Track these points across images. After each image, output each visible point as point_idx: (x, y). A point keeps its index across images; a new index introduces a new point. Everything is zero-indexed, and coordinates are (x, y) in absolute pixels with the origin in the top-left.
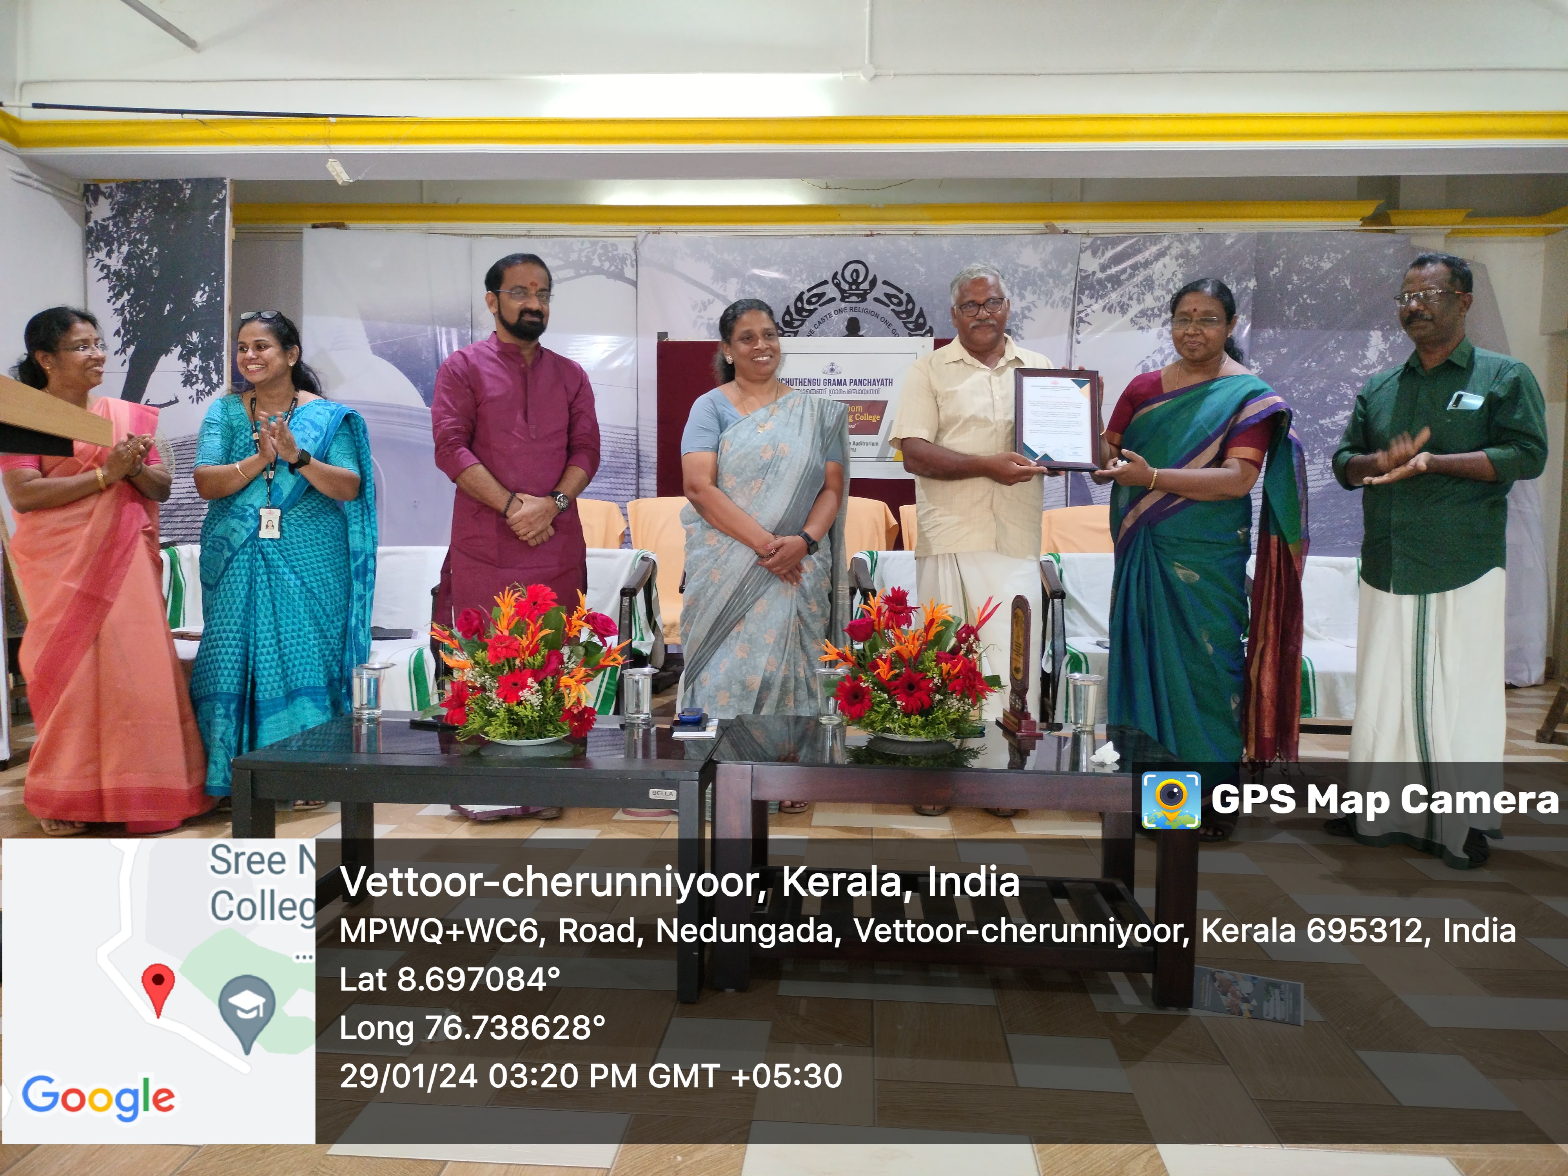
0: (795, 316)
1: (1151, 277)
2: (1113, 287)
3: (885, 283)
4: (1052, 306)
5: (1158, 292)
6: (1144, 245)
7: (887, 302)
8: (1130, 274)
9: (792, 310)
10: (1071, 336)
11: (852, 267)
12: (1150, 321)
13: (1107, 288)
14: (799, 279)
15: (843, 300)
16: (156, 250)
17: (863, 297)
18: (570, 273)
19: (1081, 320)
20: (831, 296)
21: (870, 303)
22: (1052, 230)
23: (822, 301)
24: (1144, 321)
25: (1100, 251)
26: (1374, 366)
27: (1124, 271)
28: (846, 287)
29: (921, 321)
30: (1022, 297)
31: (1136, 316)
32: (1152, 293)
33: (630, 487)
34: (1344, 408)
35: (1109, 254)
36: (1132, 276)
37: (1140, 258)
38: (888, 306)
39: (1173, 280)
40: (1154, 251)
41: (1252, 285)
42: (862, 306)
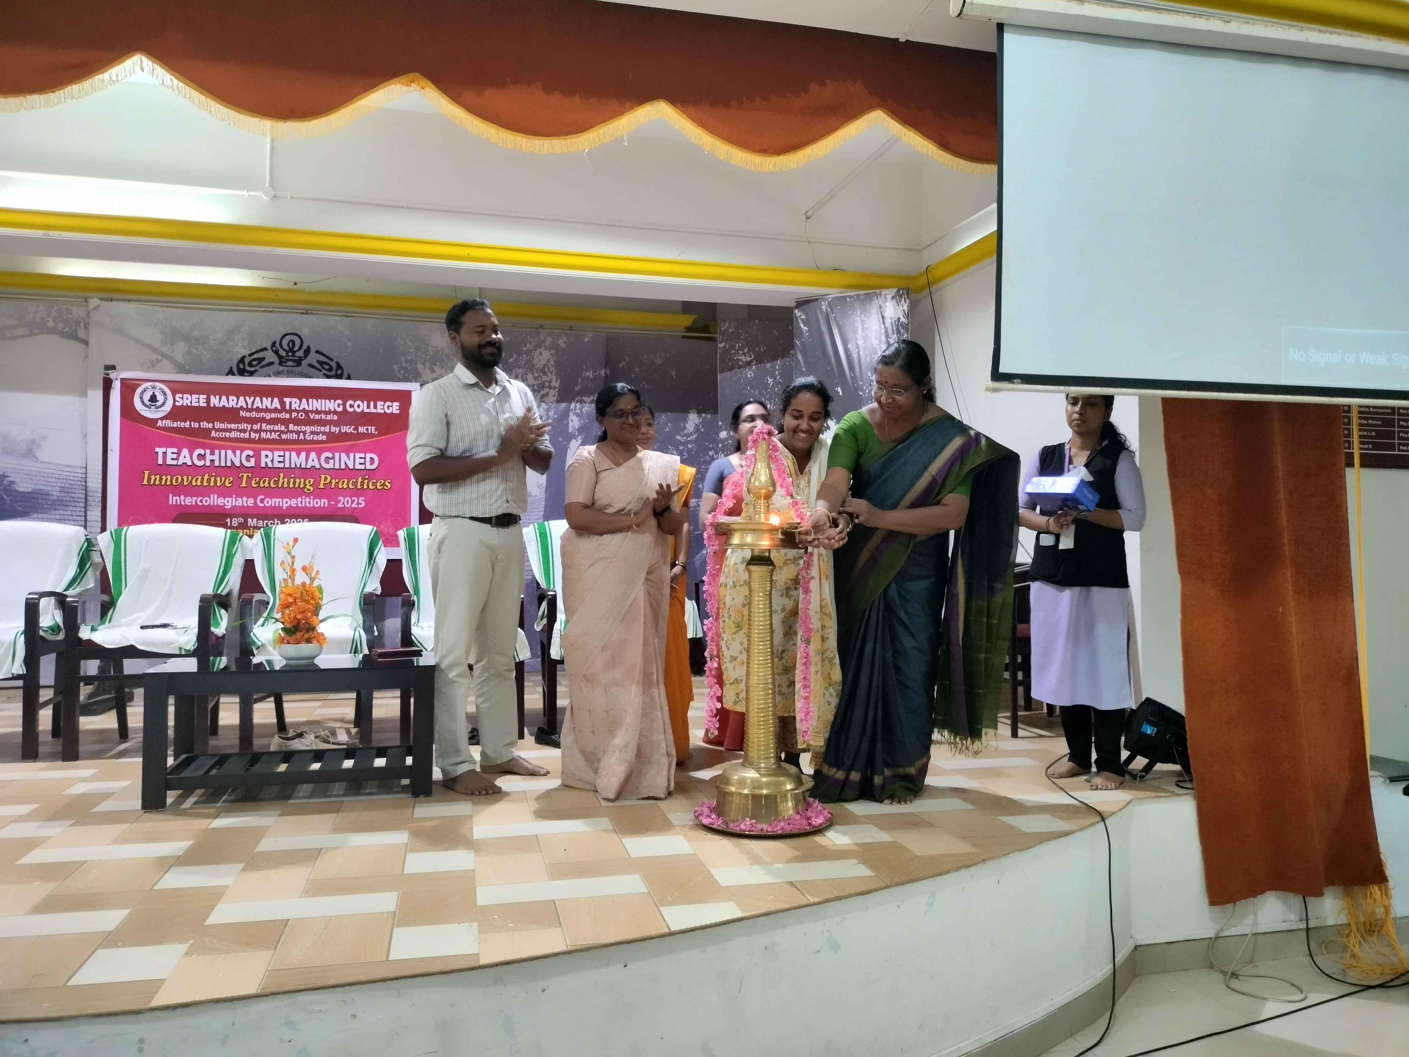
1: (531, 362)
3: (317, 352)
6: (526, 337)
7: (320, 367)
8: (516, 358)
9: (235, 369)
11: (288, 338)
14: (240, 345)
15: (281, 364)
17: (298, 362)
18: (25, 331)
20: (271, 360)
21: (304, 367)
23: (262, 364)
32: (533, 374)
37: (523, 347)
38: (320, 371)
39: (547, 365)
40: (533, 343)
41: (605, 373)
42: (297, 369)
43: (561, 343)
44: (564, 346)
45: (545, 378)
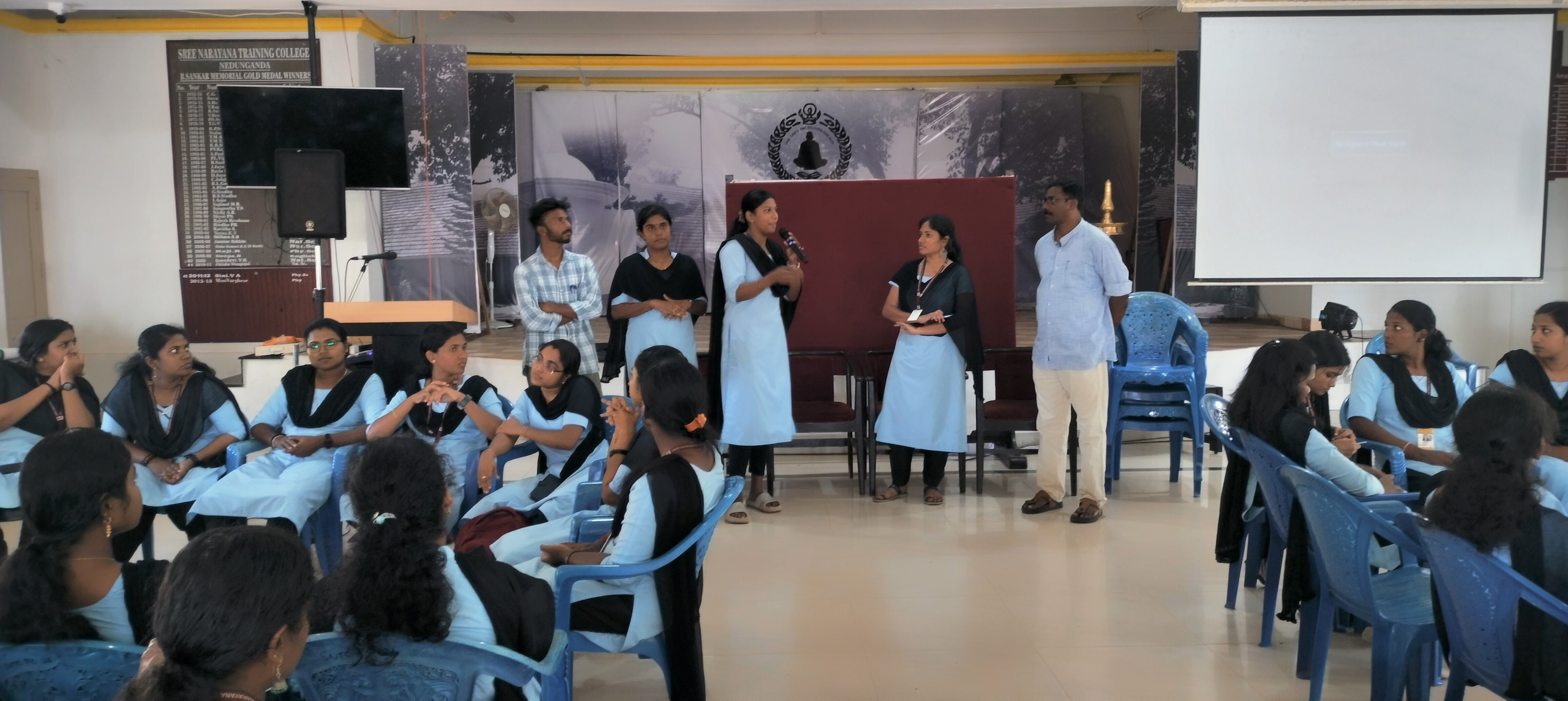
0: (780, 131)
1: (953, 112)
2: (936, 117)
3: (825, 114)
4: (907, 126)
5: (957, 120)
6: (950, 96)
9: (779, 128)
10: (916, 141)
11: (808, 107)
12: (953, 134)
13: (933, 117)
14: (781, 113)
15: (804, 123)
16: (476, 107)
17: (814, 121)
18: (667, 111)
19: (921, 133)
20: (798, 121)
21: (817, 125)
22: (905, 89)
23: (793, 124)
24: (950, 134)
25: (929, 99)
26: (1061, 154)
27: (940, 109)
28: (806, 117)
29: (843, 133)
30: (892, 122)
31: (946, 131)
32: (954, 120)
33: (699, 219)
34: (1046, 175)
35: (934, 101)
36: (944, 112)
37: (948, 103)
38: (827, 126)
39: (963, 114)
40: (955, 100)
41: (1002, 115)
42: (814, 126)
44: (975, 100)
45: (962, 123)
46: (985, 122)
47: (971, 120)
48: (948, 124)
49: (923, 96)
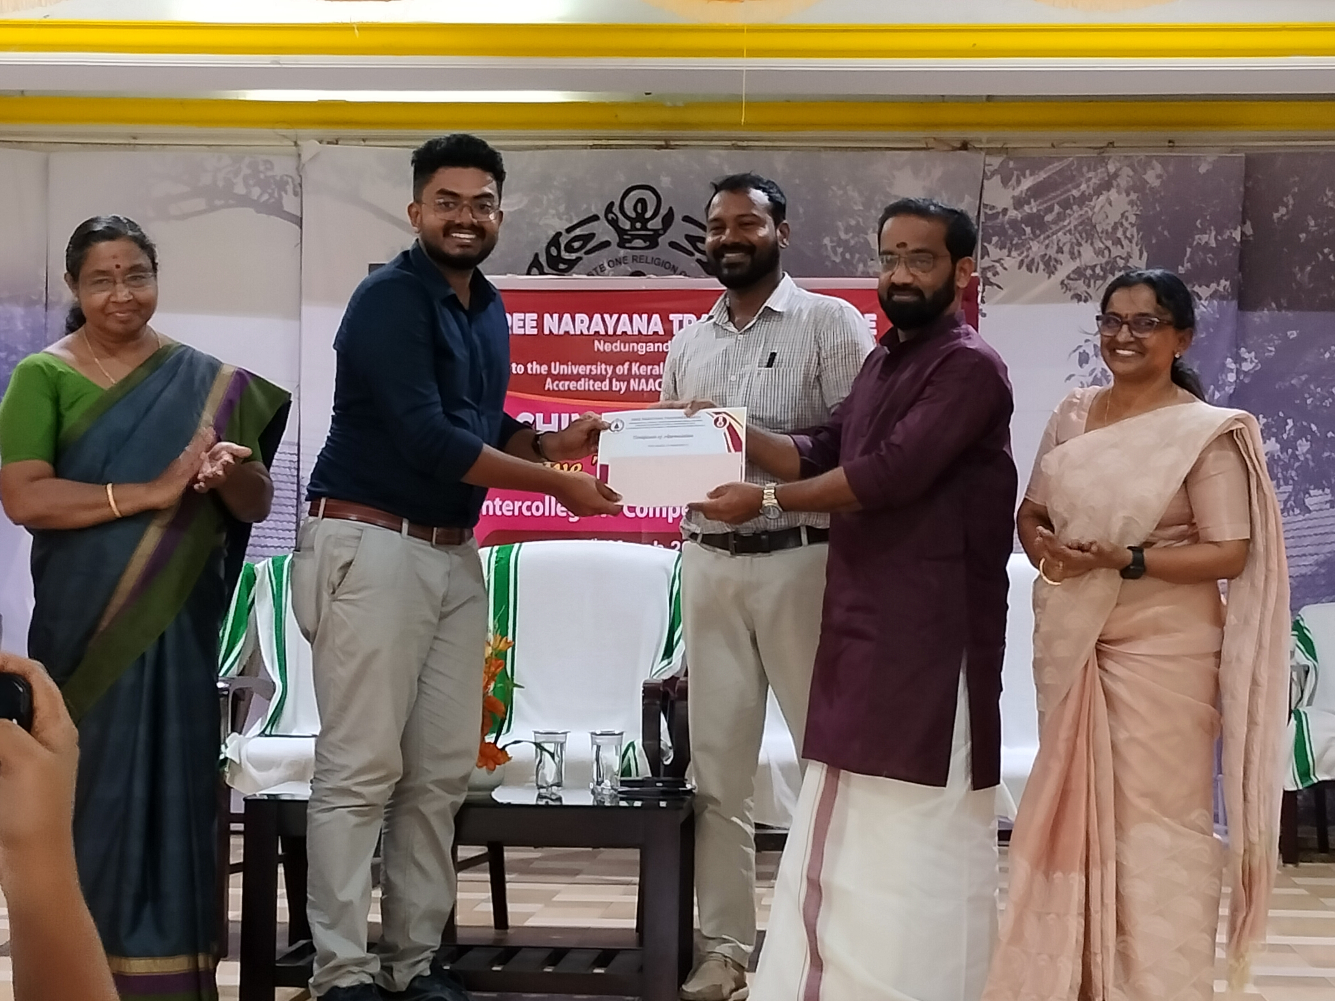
1: (1090, 219)
2: (1033, 232)
3: (687, 219)
5: (1103, 244)
6: (1079, 169)
7: (691, 249)
8: (1058, 214)
9: (543, 259)
11: (635, 195)
12: (1089, 286)
13: (1025, 234)
14: (553, 212)
15: (621, 245)
17: (652, 241)
18: (201, 204)
19: (987, 282)
20: (604, 239)
21: (663, 250)
22: (940, 146)
23: (589, 246)
24: (1080, 286)
25: (1014, 178)
27: (1050, 209)
28: (627, 225)
31: (1068, 277)
32: (1092, 244)
35: (1027, 183)
36: (1060, 217)
37: (1072, 190)
38: (692, 254)
39: (1122, 225)
40: (1093, 180)
41: (1243, 234)
42: (649, 253)
43: (1152, 177)
44: (1156, 183)
45: (1116, 251)
46: (1189, 250)
47: (1145, 243)
48: (1073, 257)
49: (996, 168)
